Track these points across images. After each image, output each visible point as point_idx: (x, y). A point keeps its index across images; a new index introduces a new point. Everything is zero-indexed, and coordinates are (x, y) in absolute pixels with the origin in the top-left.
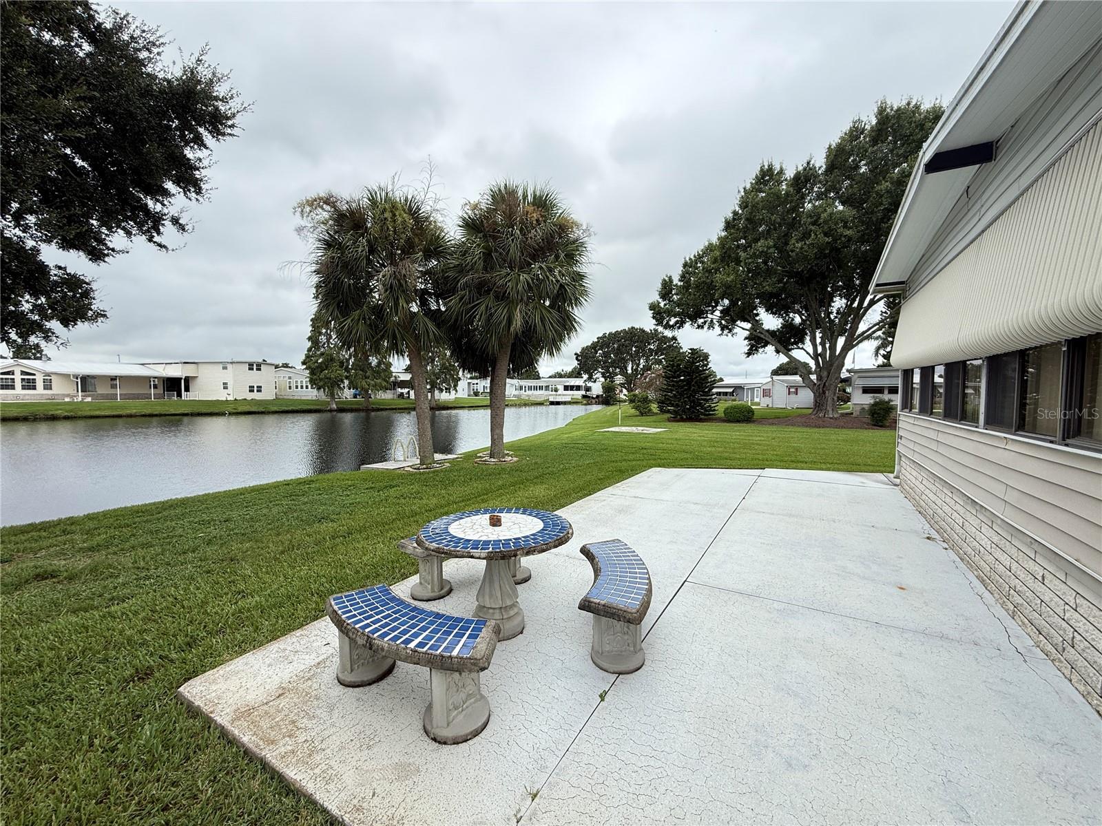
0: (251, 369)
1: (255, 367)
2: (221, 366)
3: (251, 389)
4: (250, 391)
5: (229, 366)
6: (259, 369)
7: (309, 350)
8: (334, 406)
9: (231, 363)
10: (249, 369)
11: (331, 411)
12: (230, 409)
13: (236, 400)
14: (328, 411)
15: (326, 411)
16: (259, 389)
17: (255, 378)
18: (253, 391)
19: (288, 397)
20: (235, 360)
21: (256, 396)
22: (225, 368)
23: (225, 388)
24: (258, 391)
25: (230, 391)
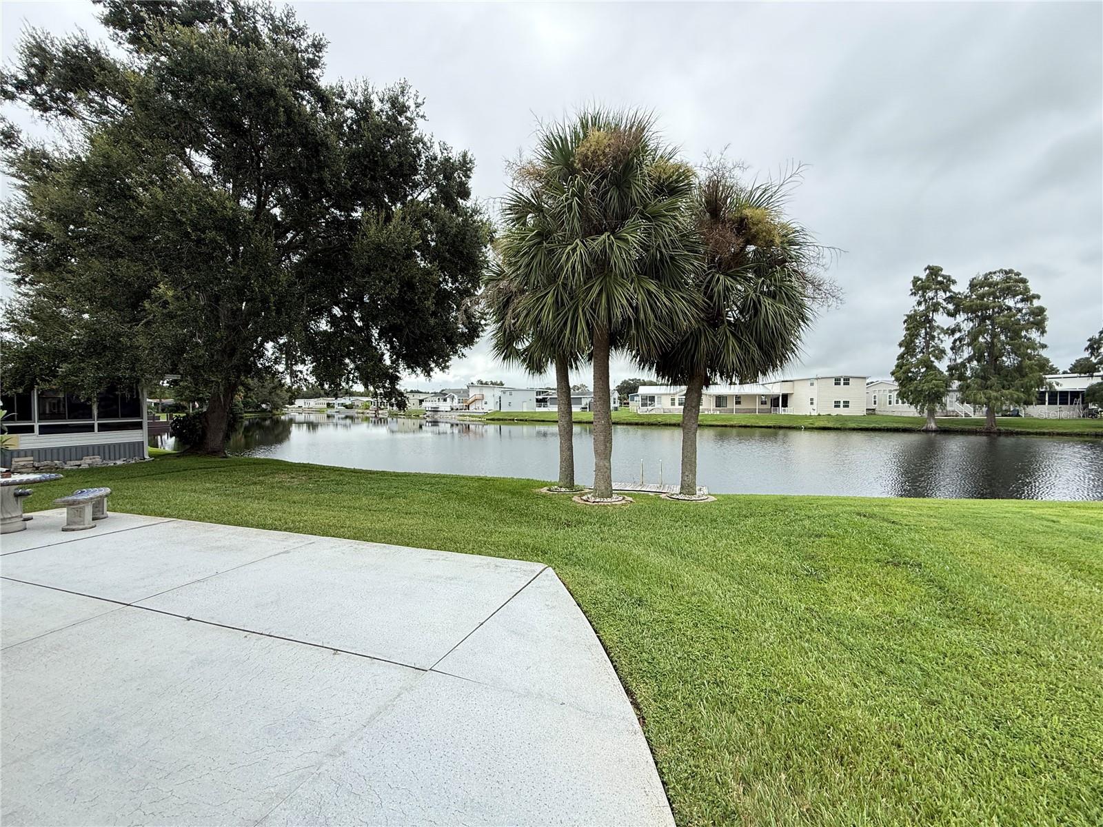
0: (837, 383)
1: (842, 382)
2: (809, 382)
3: (837, 405)
4: (836, 406)
5: (815, 382)
6: (846, 384)
7: (901, 357)
8: (933, 426)
9: (817, 379)
10: (836, 384)
11: (927, 431)
12: (807, 423)
13: (819, 415)
14: (923, 431)
15: (920, 431)
16: (846, 404)
17: (842, 393)
18: (839, 406)
19: (887, 414)
20: (819, 376)
21: (842, 411)
22: (812, 384)
23: (812, 403)
24: (844, 406)
25: (814, 406)
